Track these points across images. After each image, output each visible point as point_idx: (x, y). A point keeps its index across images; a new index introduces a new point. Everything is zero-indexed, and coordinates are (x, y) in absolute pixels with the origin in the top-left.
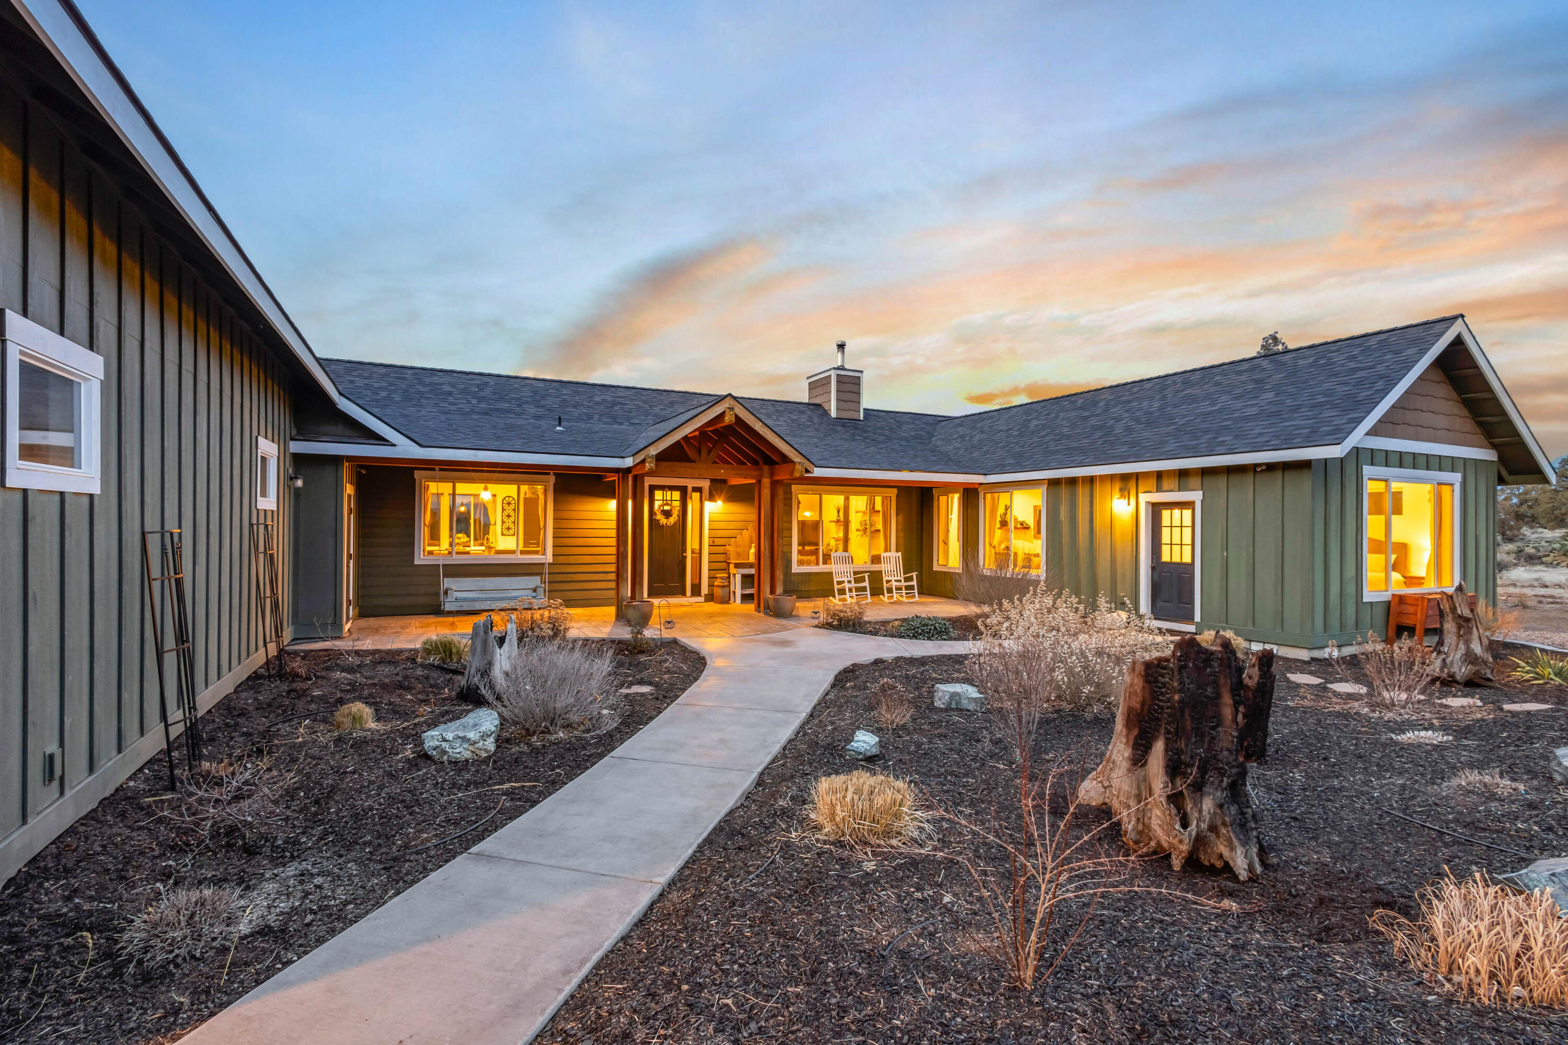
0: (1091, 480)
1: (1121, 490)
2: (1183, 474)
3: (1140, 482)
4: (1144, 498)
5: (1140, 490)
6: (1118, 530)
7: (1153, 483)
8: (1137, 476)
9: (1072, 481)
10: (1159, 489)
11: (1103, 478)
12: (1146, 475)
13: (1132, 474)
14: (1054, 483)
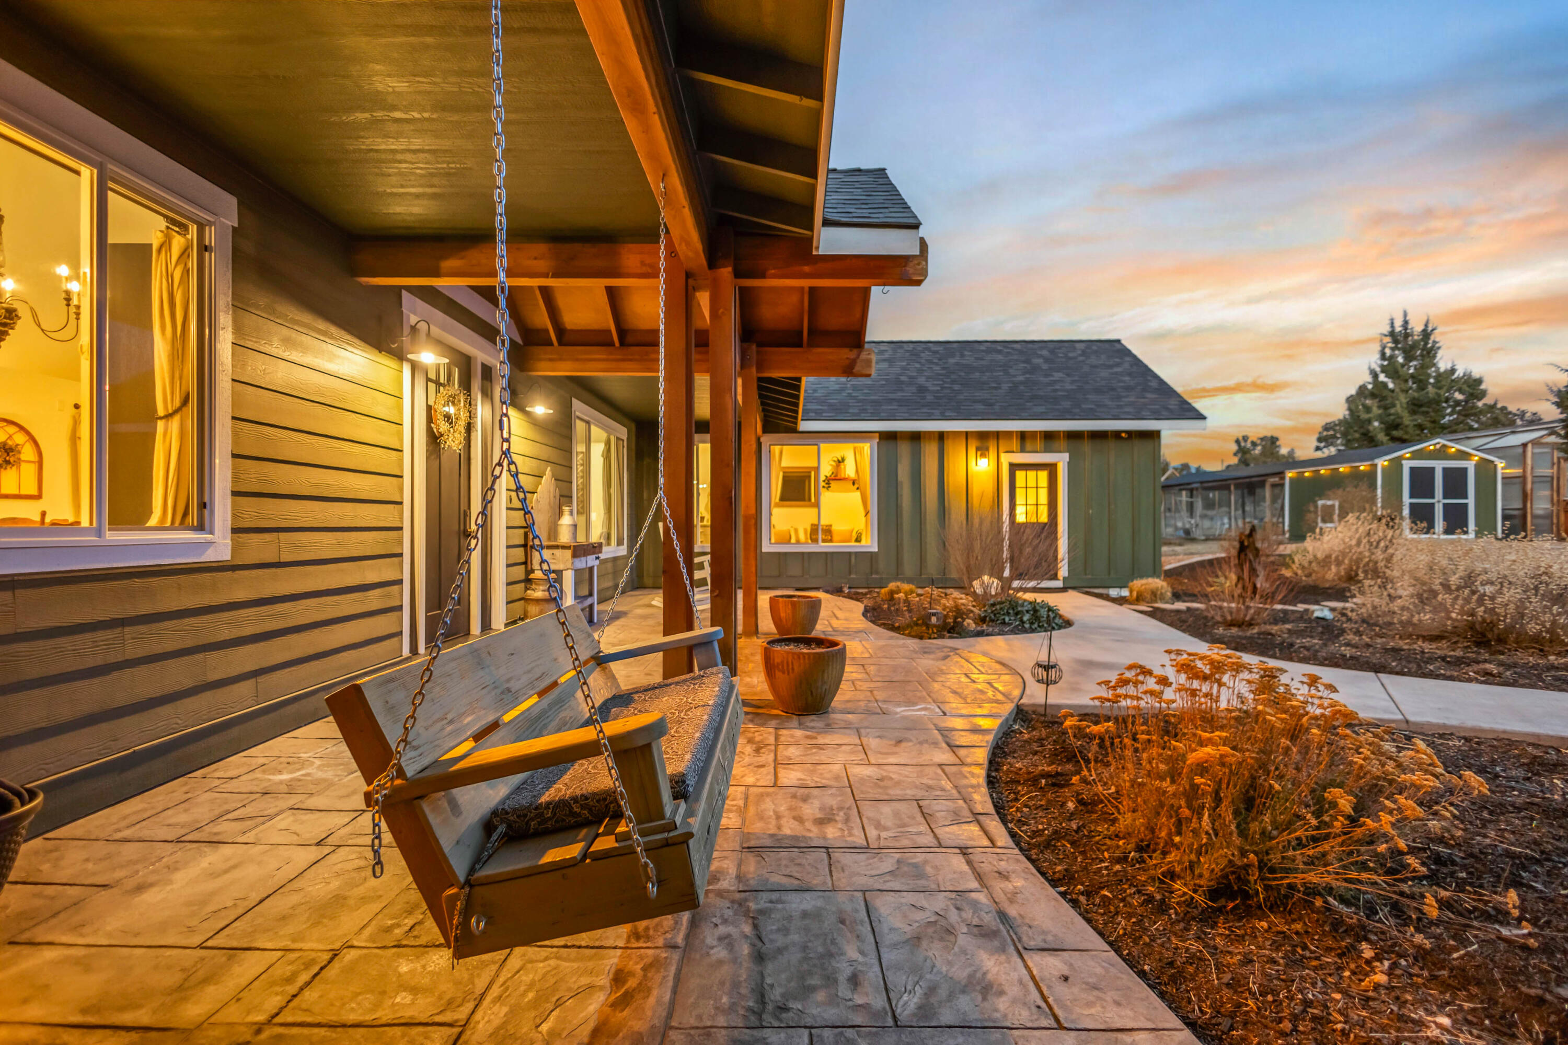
0: (941, 437)
1: (978, 449)
2: (1049, 437)
3: (1001, 442)
4: (1006, 459)
5: (1001, 449)
6: (976, 490)
7: (1015, 444)
8: (997, 435)
9: (916, 437)
10: (1023, 450)
11: (956, 434)
12: (1008, 434)
13: (993, 432)
14: (888, 437)
